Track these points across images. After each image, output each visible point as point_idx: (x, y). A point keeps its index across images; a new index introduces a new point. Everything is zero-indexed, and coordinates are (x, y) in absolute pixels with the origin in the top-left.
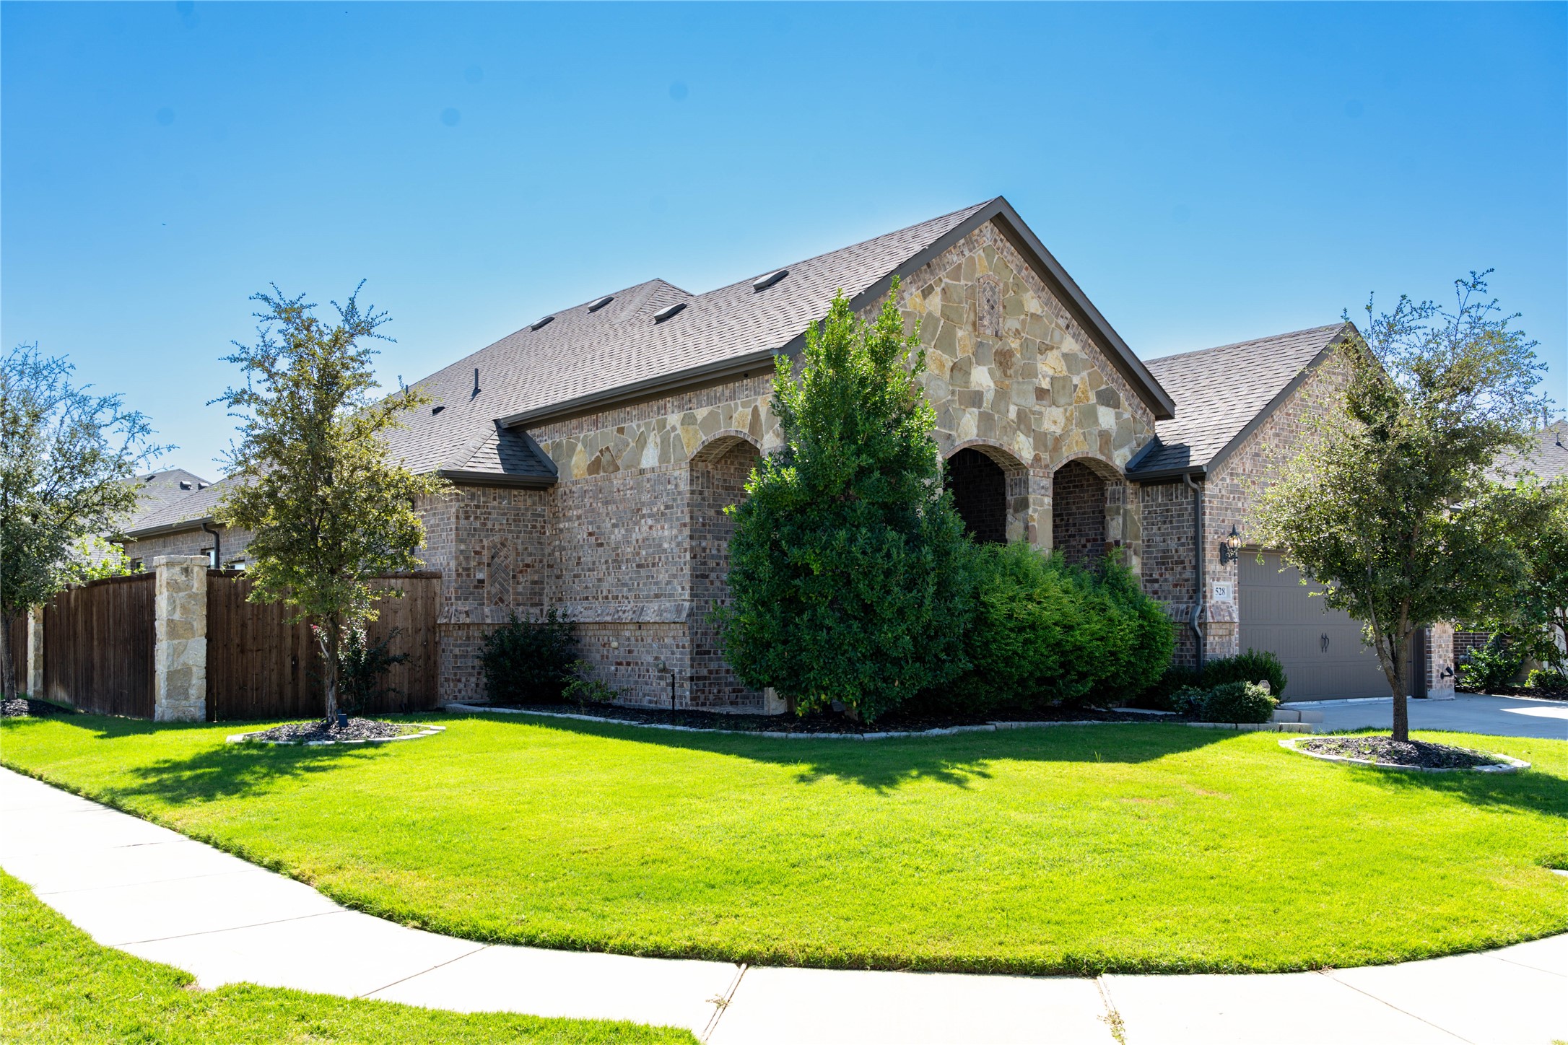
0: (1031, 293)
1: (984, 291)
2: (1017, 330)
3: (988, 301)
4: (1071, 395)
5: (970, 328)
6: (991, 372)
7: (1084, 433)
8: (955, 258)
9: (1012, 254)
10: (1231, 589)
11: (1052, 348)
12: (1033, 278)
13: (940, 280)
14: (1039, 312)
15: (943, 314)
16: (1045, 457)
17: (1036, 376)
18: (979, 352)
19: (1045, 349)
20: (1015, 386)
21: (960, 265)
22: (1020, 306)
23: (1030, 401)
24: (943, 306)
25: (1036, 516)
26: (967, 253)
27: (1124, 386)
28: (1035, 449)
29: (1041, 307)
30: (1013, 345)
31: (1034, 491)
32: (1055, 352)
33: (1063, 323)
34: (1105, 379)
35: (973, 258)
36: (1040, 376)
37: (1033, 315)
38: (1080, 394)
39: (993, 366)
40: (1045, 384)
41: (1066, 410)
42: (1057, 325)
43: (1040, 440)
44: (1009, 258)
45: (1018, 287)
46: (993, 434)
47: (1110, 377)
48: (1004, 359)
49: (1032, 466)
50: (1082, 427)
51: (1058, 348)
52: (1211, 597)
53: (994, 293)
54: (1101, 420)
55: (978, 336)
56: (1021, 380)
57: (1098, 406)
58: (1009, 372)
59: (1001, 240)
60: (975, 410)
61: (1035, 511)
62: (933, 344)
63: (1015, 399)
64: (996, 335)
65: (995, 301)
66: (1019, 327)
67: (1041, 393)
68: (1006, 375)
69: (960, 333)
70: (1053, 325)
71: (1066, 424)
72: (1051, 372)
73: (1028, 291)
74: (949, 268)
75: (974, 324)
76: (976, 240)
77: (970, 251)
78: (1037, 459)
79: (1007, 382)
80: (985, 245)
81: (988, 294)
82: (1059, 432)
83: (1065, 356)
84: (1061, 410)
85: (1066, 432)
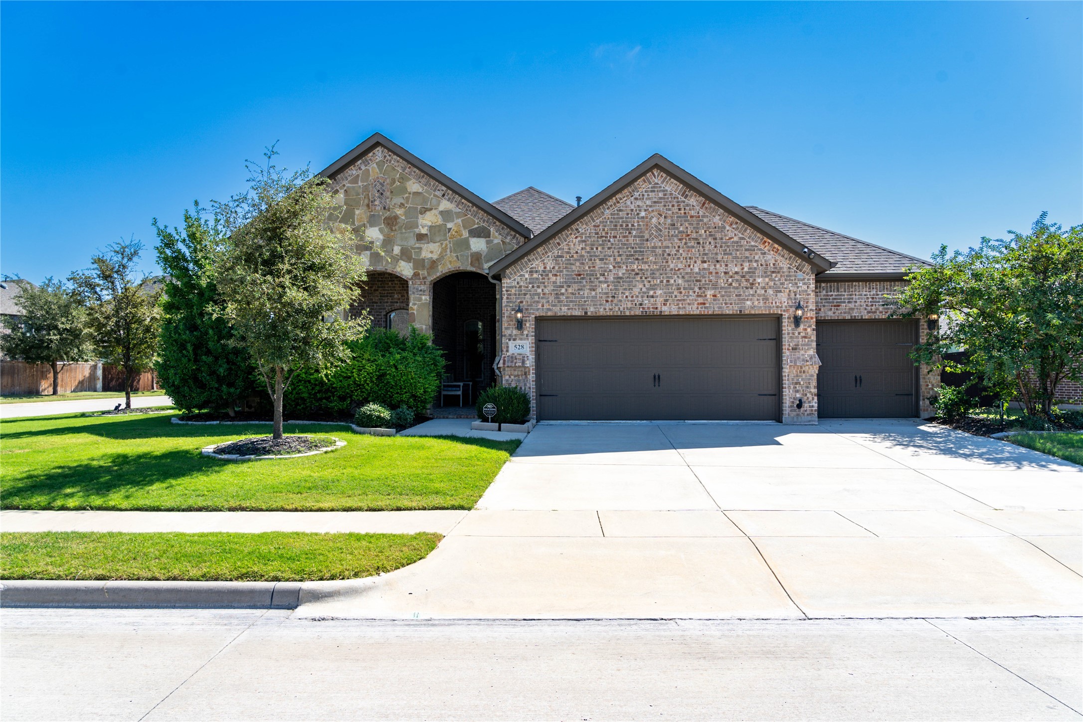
0: (414, 180)
1: (375, 185)
2: (401, 204)
3: (378, 191)
4: (445, 235)
5: (366, 208)
6: (381, 231)
7: (457, 257)
8: (354, 172)
9: (398, 161)
10: (528, 346)
11: (431, 209)
12: (415, 172)
13: (344, 185)
14: (420, 190)
15: (345, 204)
16: (423, 273)
17: (417, 227)
18: (372, 221)
19: (424, 211)
20: (399, 235)
21: (358, 176)
22: (404, 190)
23: (412, 242)
24: (345, 199)
25: (415, 307)
26: (363, 168)
27: (495, 223)
28: (414, 269)
29: (421, 187)
30: (398, 213)
31: (414, 293)
32: (433, 211)
33: (439, 194)
34: (477, 221)
35: (368, 170)
36: (420, 227)
37: (414, 193)
38: (454, 233)
39: (383, 226)
40: (424, 231)
41: (442, 244)
42: (435, 195)
43: (419, 264)
44: (396, 164)
45: (403, 179)
46: (380, 264)
47: (479, 220)
48: (391, 222)
49: (411, 279)
50: (455, 251)
51: (435, 209)
52: (507, 351)
53: (383, 186)
54: (472, 247)
55: (372, 211)
56: (404, 231)
57: (470, 238)
58: (394, 228)
59: (390, 156)
60: (368, 253)
61: (414, 304)
62: (338, 220)
63: (399, 242)
64: (384, 208)
65: (384, 191)
66: (403, 201)
67: (420, 237)
68: (392, 230)
69: (357, 212)
70: (432, 196)
71: (441, 253)
72: (430, 224)
73: (411, 179)
74: (349, 179)
75: (368, 205)
76: (371, 160)
77: (366, 166)
78: (416, 275)
79: (392, 234)
80: (377, 160)
81: (379, 187)
82: (435, 257)
83: (441, 213)
84: (437, 244)
85: (441, 257)
